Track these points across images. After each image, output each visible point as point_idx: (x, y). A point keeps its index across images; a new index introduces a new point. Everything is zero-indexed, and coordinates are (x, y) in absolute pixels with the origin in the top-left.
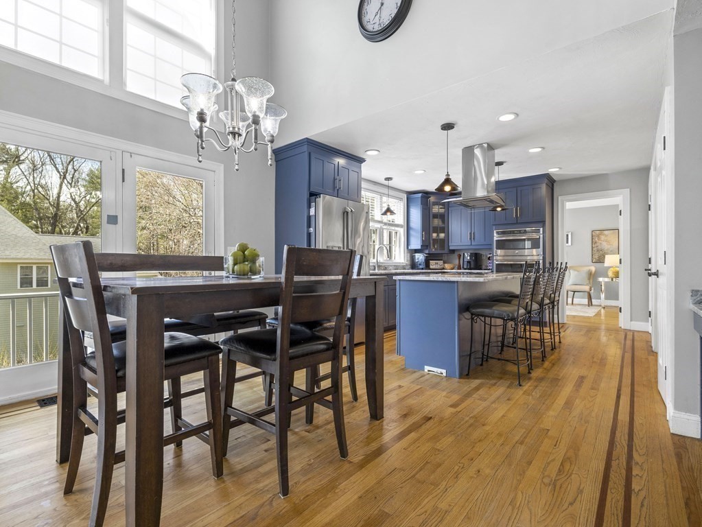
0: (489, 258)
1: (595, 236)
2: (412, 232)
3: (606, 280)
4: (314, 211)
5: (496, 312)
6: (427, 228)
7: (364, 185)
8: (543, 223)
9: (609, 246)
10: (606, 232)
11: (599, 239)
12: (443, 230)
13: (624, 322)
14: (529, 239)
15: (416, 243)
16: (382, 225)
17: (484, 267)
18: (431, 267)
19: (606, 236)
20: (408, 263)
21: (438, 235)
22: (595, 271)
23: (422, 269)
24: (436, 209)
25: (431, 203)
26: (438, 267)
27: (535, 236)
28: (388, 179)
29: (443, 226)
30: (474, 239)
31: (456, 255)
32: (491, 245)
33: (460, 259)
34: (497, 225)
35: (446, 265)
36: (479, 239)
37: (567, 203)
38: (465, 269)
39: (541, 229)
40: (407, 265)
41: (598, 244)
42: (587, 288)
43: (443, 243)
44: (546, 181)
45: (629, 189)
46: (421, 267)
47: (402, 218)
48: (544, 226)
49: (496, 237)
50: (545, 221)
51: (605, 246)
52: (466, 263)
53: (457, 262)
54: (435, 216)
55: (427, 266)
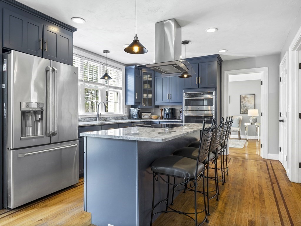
0: (181, 112)
1: (243, 98)
2: (129, 93)
3: (249, 124)
4: (6, 66)
5: (175, 170)
6: (139, 90)
7: (75, 51)
8: (215, 88)
9: (250, 105)
10: (248, 96)
11: (244, 100)
12: (150, 92)
13: (264, 153)
14: (206, 99)
15: (131, 101)
16: (104, 87)
17: (178, 118)
18: (143, 117)
19: (248, 98)
20: (127, 115)
21: (147, 96)
22: (242, 119)
23: (136, 119)
24: (146, 78)
25: (142, 73)
26: (148, 117)
27: (209, 97)
28: (106, 52)
29: (151, 89)
30: (171, 98)
31: (159, 110)
32: (182, 103)
33: (162, 112)
34: (186, 89)
35: (153, 117)
36: (174, 98)
37: (230, 76)
38: (165, 119)
39: (214, 92)
40: (125, 116)
41: (244, 103)
42: (238, 129)
43: (151, 101)
44: (217, 60)
45: (267, 67)
46: (135, 117)
47: (121, 83)
48: (216, 91)
49: (185, 97)
50: (216, 87)
51: (248, 104)
52: (165, 115)
53: (160, 114)
54: (146, 82)
55: (140, 117)
